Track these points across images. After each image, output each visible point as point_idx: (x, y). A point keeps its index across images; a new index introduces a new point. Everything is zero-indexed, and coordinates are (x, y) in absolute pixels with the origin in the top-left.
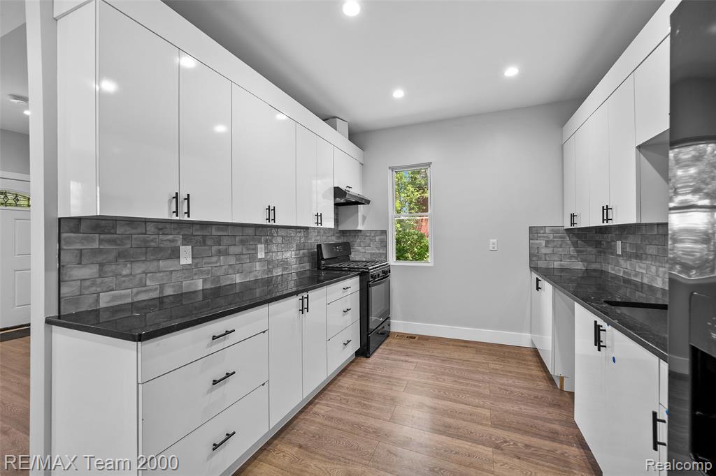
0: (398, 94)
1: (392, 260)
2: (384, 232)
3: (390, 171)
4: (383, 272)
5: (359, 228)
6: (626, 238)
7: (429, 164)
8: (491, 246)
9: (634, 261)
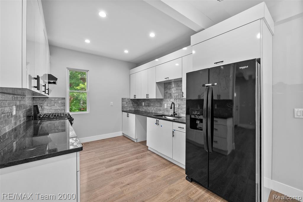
0: (87, 41)
2: (64, 99)
3: (67, 69)
6: (145, 102)
7: (88, 71)
8: (111, 104)
9: (147, 107)
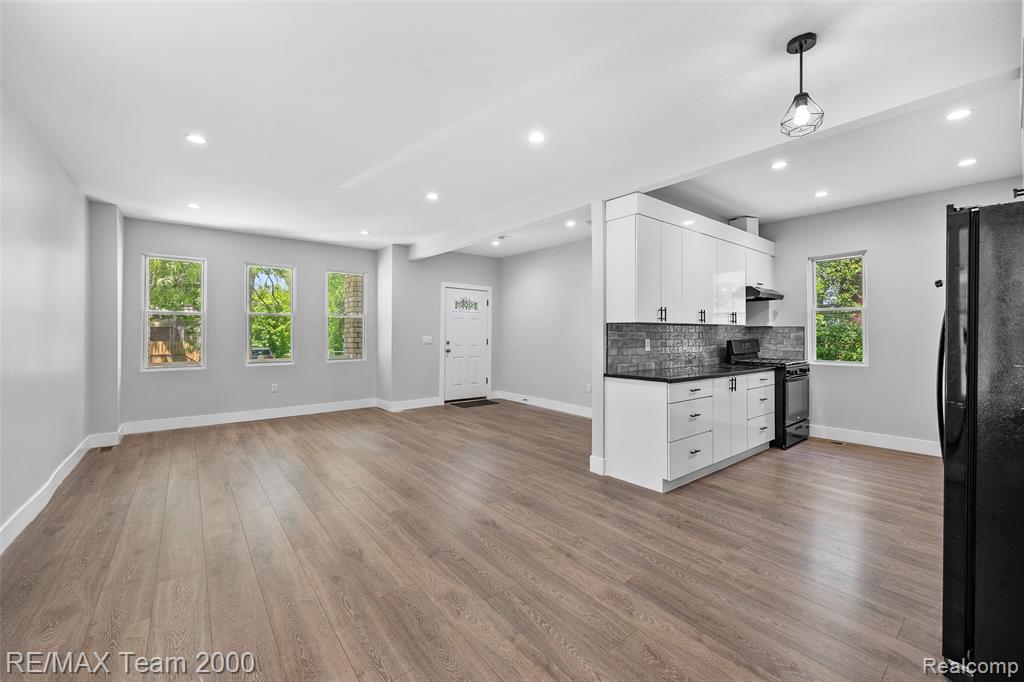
1: (811, 358)
2: (801, 329)
3: (810, 262)
4: (801, 370)
5: (770, 324)
7: (863, 252)
